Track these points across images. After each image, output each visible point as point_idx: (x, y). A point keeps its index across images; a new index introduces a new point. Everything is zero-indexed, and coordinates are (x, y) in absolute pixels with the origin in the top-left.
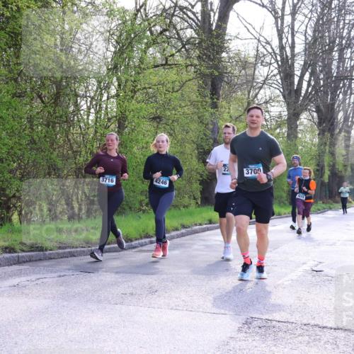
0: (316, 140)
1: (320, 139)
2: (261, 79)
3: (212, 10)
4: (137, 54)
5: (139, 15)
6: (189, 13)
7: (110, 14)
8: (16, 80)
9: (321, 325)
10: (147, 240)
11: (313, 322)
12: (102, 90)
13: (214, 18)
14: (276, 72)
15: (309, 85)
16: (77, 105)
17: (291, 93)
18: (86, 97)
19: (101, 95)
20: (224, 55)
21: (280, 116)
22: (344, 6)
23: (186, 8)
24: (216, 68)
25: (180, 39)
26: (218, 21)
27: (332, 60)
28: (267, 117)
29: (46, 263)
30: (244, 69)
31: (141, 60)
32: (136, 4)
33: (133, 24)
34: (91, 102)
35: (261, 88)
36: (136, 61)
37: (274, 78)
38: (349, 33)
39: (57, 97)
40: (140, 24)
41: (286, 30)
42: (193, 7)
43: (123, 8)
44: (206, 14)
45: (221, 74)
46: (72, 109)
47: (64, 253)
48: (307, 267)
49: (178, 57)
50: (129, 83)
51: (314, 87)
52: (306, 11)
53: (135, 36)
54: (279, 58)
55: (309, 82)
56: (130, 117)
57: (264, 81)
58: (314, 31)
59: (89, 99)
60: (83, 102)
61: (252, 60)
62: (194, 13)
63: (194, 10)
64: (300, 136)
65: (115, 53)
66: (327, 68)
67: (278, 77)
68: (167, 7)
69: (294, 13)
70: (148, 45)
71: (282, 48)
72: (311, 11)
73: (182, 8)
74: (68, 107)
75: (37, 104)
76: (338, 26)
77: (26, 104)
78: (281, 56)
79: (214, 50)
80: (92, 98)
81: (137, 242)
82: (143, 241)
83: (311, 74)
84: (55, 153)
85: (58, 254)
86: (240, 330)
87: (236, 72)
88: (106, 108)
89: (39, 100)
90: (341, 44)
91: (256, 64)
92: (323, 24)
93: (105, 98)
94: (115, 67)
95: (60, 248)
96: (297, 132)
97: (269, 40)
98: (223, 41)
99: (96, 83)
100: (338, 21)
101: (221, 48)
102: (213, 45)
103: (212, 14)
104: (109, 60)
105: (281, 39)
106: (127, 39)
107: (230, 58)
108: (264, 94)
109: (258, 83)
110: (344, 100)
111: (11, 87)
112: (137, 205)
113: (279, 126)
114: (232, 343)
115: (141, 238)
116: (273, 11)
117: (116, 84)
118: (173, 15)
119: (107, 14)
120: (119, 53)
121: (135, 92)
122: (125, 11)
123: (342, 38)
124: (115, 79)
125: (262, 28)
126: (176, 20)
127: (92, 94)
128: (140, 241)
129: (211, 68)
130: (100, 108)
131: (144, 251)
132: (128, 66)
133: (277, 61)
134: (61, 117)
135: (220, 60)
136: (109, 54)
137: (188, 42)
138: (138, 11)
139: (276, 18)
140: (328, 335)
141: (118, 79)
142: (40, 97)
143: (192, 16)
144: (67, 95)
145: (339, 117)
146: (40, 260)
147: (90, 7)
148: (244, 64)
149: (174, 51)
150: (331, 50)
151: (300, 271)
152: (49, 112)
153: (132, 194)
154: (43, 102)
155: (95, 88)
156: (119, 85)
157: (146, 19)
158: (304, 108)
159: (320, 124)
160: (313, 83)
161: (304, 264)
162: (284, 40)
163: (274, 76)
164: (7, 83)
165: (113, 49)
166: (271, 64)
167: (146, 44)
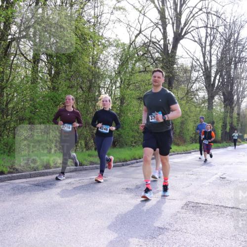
0: (223, 110)
1: (225, 109)
2: (194, 79)
3: (169, 43)
4: (130, 66)
5: (132, 46)
6: (157, 45)
7: (117, 46)
8: (69, 80)
9: (224, 205)
10: (135, 161)
11: (220, 204)
12: (112, 84)
13: (170, 47)
14: (202, 75)
15: (219, 81)
16: (100, 92)
17: (209, 86)
18: (104, 87)
19: (112, 87)
20: (175, 66)
21: (204, 98)
22: (237, 41)
23: (156, 42)
24: (171, 72)
25: (152, 58)
26: (172, 49)
27: (230, 69)
28: (197, 98)
29: (84, 172)
30: (185, 73)
31: (133, 69)
32: (130, 40)
33: (128, 51)
34: (107, 91)
35: (194, 83)
36: (130, 69)
37: (200, 78)
38: (240, 55)
39: (90, 88)
40: (132, 51)
41: (207, 53)
42: (159, 42)
43: (123, 43)
44: (166, 45)
45: (173, 76)
46: (97, 94)
47: (93, 167)
48: (217, 176)
49: (151, 67)
50: (126, 80)
51: (222, 82)
52: (217, 44)
53: (130, 57)
54: (203, 68)
55: (219, 80)
56: (126, 98)
57: (196, 79)
58: (222, 54)
59: (106, 89)
60: (103, 90)
61: (190, 69)
62: (160, 45)
63: (160, 43)
64: (214, 108)
65: (119, 65)
66: (228, 73)
67: (203, 77)
68: (146, 42)
69: (211, 45)
70: (136, 62)
71: (205, 62)
72: (220, 44)
73: (153, 43)
74: (95, 93)
75: (80, 91)
76: (234, 51)
77: (74, 92)
78: (205, 66)
79: (170, 63)
80: (108, 88)
81: (130, 162)
82: (133, 161)
83: (220, 76)
84: (89, 116)
85: (90, 167)
86: (182, 208)
87: (181, 75)
88: (115, 93)
89: (81, 89)
90: (235, 61)
91: (191, 71)
92: (226, 50)
93: (114, 88)
94: (119, 72)
95: (91, 164)
96: (212, 106)
97: (198, 58)
98: (175, 59)
99: (109, 81)
100: (234, 49)
101: (174, 63)
102: (169, 61)
103: (169, 45)
104: (116, 69)
105: (204, 58)
106: (125, 58)
107: (178, 68)
108: (196, 86)
109: (193, 80)
110: (237, 89)
111: (67, 83)
112: (130, 143)
113: (203, 102)
114: (179, 215)
115: (132, 160)
116: (201, 44)
117: (120, 81)
118: (149, 46)
119: (115, 46)
120: (121, 65)
121: (129, 85)
122: (124, 44)
123: (236, 57)
124: (119, 79)
125: (194, 52)
126: (151, 48)
127: (107, 86)
128: (131, 162)
129: (168, 73)
130: (112, 93)
131: (133, 167)
132: (126, 72)
133: (202, 69)
134: (92, 98)
135: (173, 69)
136: (116, 66)
137: (157, 59)
138: (131, 44)
139: (202, 48)
140: (228, 211)
141: (121, 79)
142: (81, 88)
143: (159, 46)
144: (95, 87)
145: (235, 98)
146: (81, 170)
147: (107, 42)
148: (185, 71)
149: (149, 64)
150: (230, 64)
151: (214, 178)
152: (86, 95)
153: (127, 137)
154: (83, 90)
155: (109, 83)
156: (121, 82)
157: (135, 48)
158: (216, 93)
159: (224, 102)
160: (221, 80)
161: (216, 174)
162: (206, 59)
163: (201, 77)
164: (65, 81)
165: (118, 63)
166: (199, 71)
167: (135, 60)
